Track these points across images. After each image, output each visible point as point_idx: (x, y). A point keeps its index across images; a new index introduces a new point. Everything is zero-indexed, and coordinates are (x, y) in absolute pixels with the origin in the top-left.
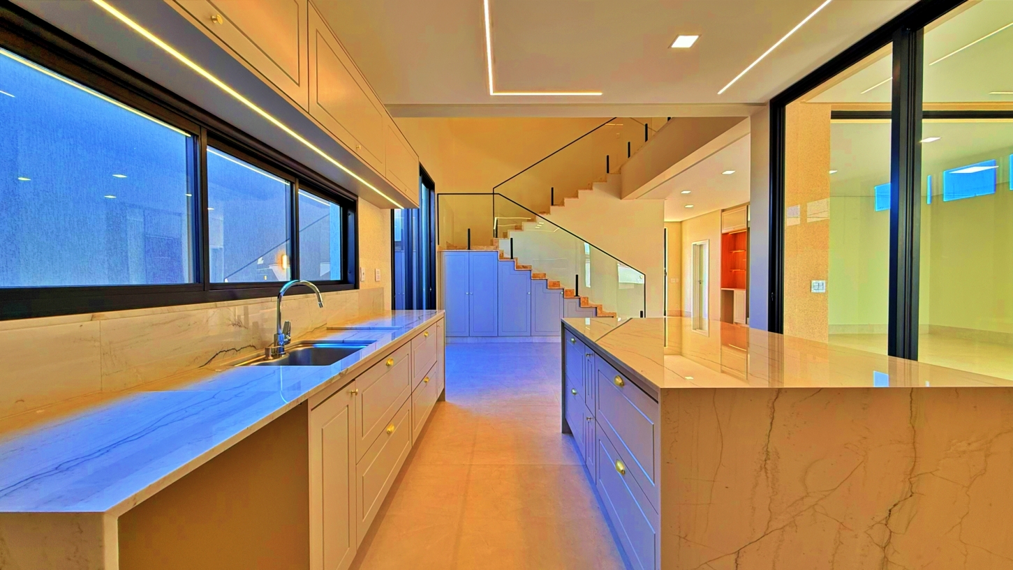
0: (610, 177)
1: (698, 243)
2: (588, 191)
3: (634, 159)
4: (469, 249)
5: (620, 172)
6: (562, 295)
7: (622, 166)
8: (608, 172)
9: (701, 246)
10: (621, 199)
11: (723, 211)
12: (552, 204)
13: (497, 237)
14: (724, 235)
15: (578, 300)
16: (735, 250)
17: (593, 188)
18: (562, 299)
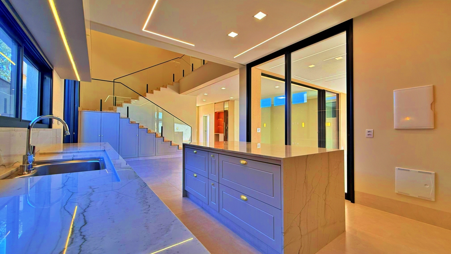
0: (174, 83)
1: (205, 115)
2: (165, 88)
3: (186, 78)
4: (101, 110)
5: (179, 82)
6: (154, 136)
7: (180, 79)
8: (174, 81)
9: (206, 116)
10: (179, 94)
11: (215, 103)
12: (147, 92)
13: (115, 106)
14: (215, 113)
15: (163, 138)
16: (219, 118)
17: (167, 87)
18: (155, 138)
